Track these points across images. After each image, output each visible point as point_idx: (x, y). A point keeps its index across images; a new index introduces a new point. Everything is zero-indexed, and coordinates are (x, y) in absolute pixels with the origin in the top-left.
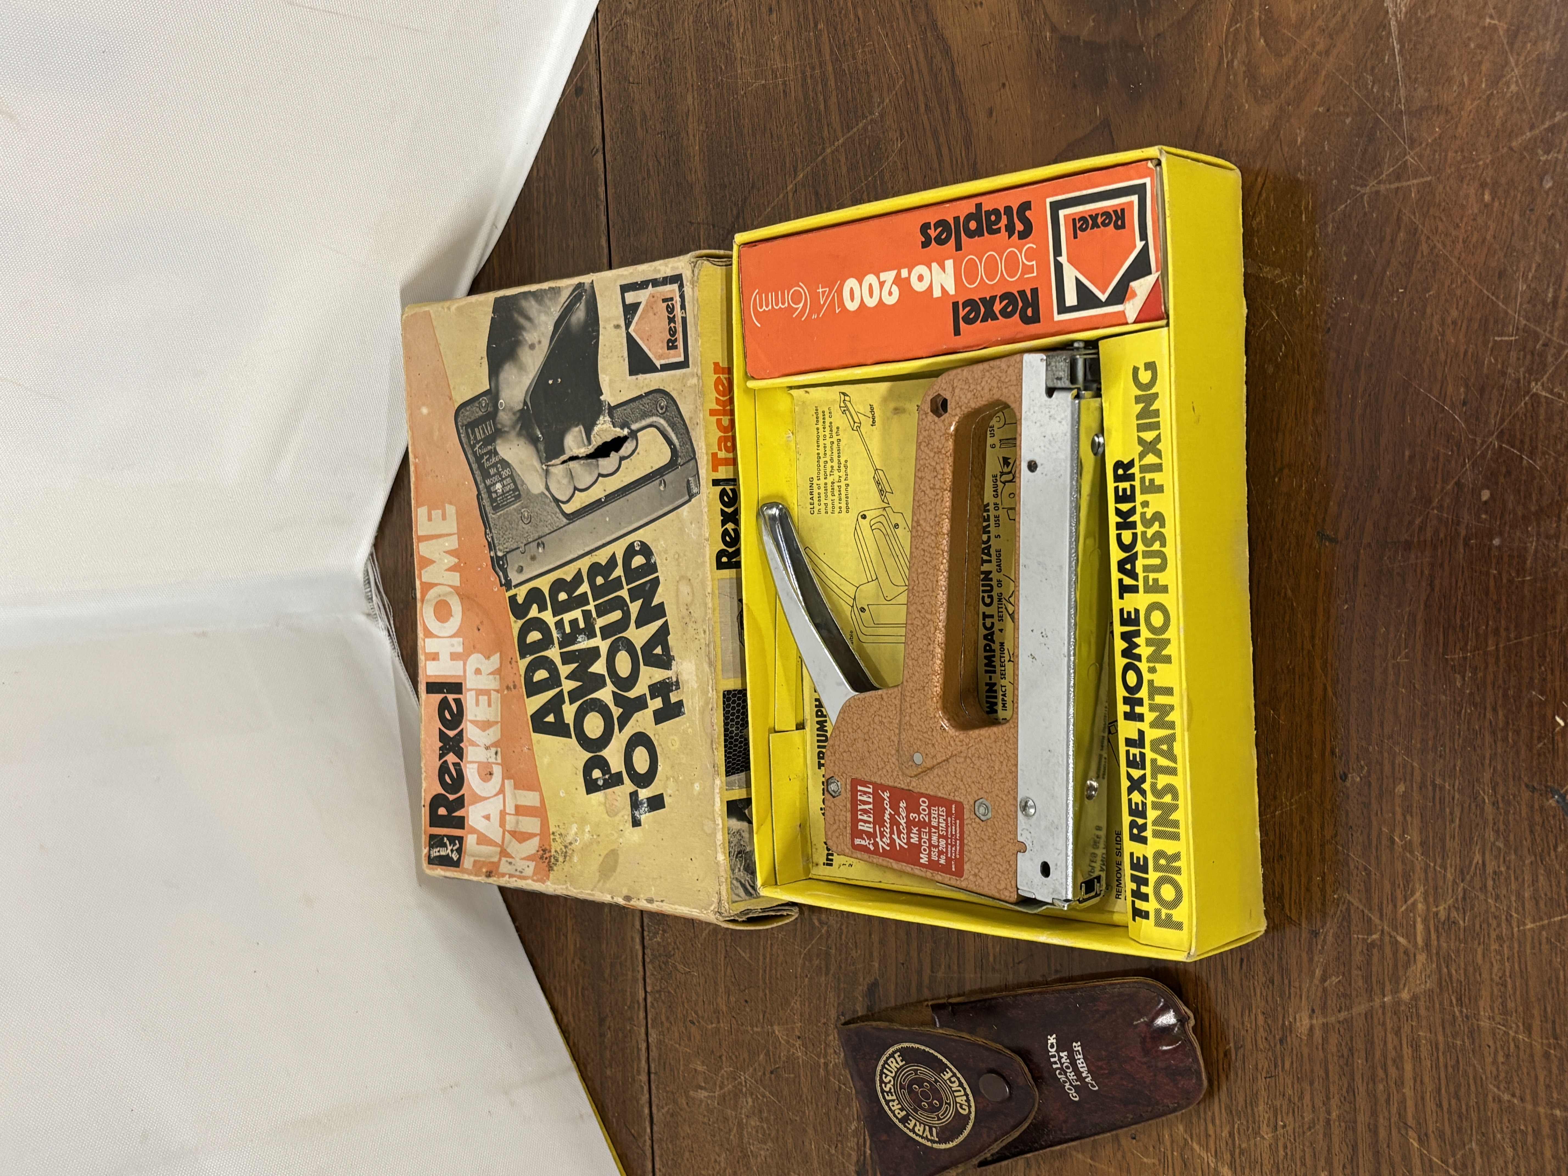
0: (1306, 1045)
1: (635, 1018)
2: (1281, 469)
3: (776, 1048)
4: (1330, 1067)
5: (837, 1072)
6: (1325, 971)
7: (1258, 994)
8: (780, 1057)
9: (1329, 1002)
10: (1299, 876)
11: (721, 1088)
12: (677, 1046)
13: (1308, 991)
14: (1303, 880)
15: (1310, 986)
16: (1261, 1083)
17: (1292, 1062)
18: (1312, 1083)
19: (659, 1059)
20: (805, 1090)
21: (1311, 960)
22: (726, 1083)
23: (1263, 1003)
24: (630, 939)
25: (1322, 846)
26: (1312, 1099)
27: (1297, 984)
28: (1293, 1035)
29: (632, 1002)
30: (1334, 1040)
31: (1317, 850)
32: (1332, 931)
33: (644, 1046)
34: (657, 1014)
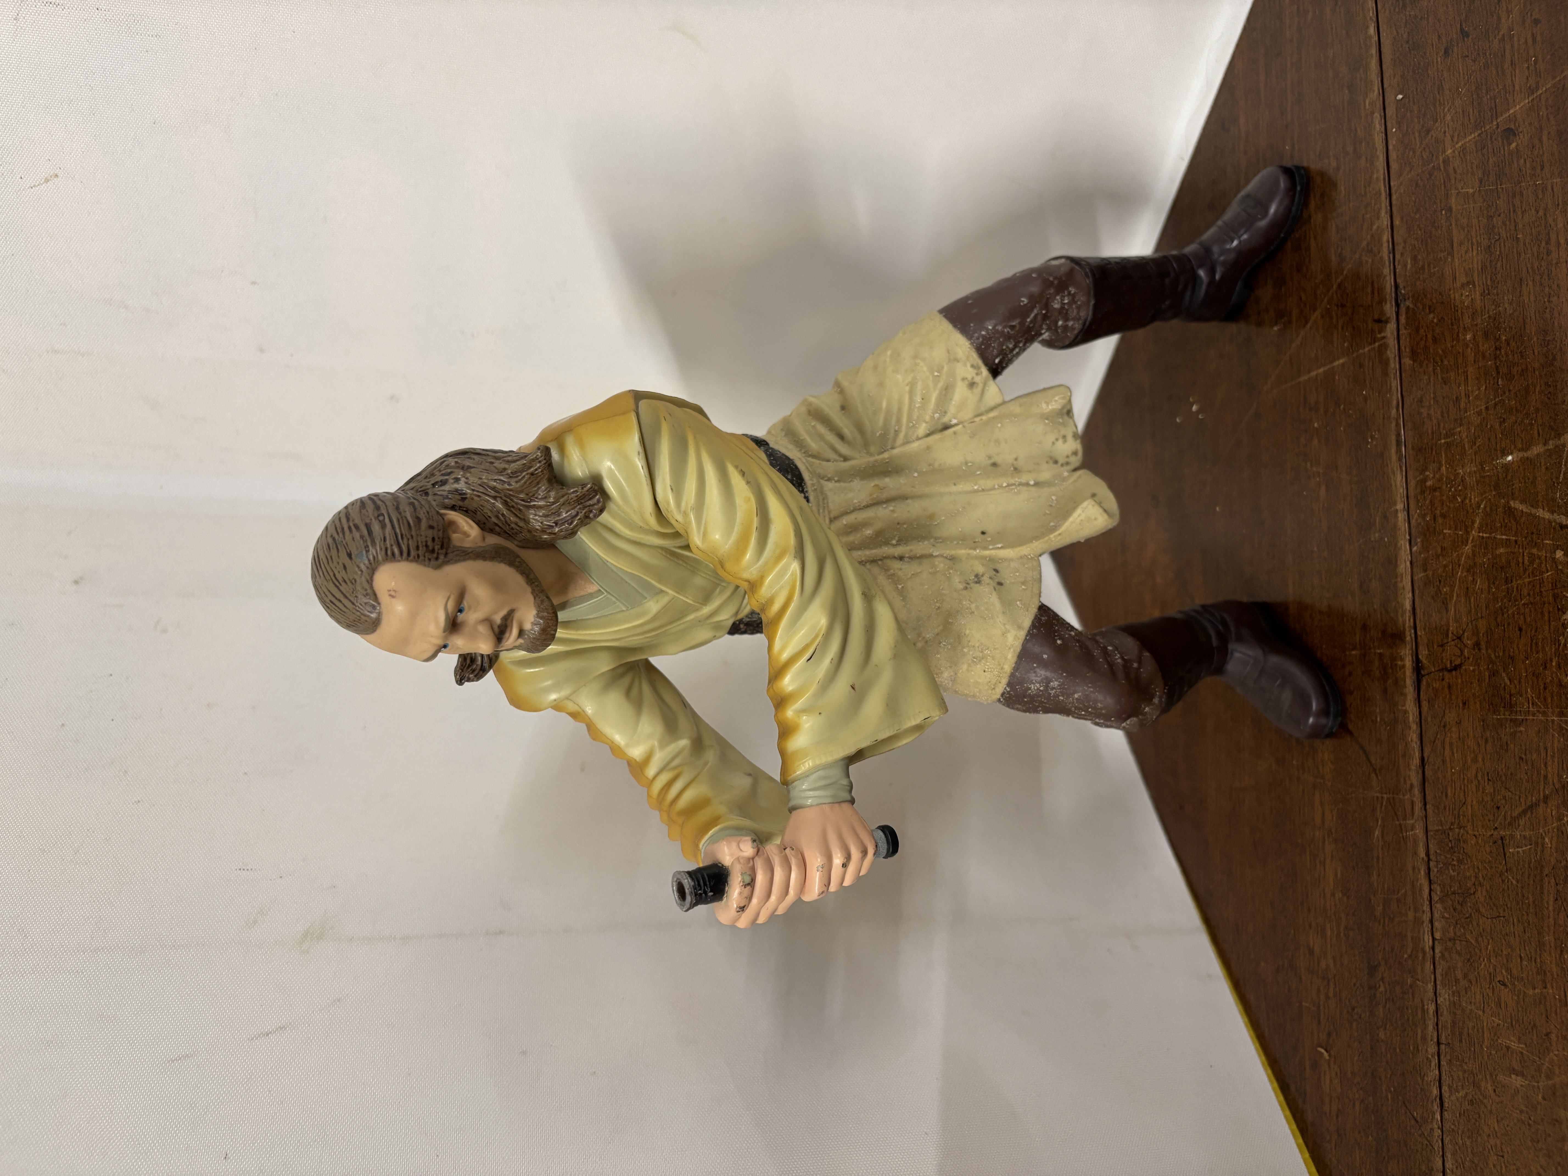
1: (1419, 971)
11: (1548, 1078)
19: (1453, 1026)
22: (1557, 1071)
24: (1411, 870)
29: (1415, 949)
33: (1432, 1008)
34: (1449, 968)
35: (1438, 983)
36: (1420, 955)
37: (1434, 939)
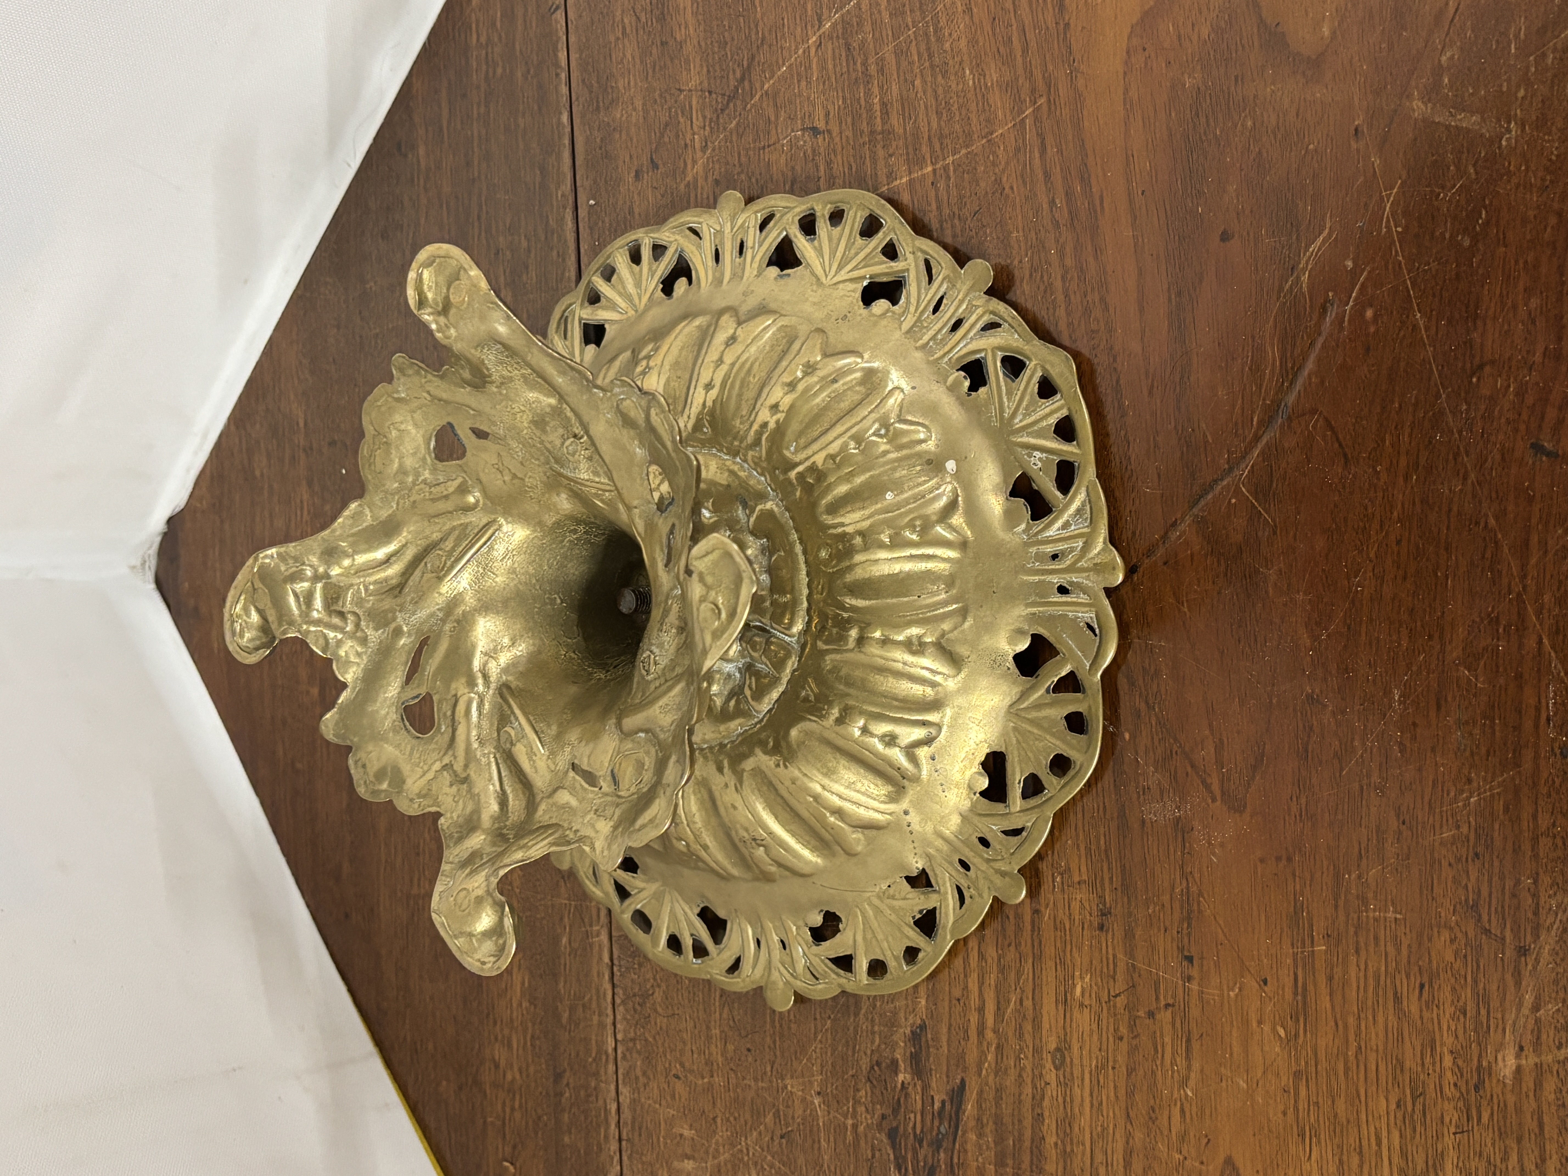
0: (1512, 1091)
1: (602, 1072)
2: (1481, 367)
3: (788, 1107)
4: (1546, 1119)
5: (870, 1135)
6: (1538, 998)
7: (1445, 1028)
8: (793, 1118)
9: (1544, 1037)
10: (1502, 878)
11: (714, 1157)
12: (657, 1106)
13: (1514, 1023)
14: (1509, 884)
15: (1517, 1017)
16: (1449, 1140)
17: (1492, 1114)
18: (1519, 1140)
19: (633, 1123)
20: (826, 1157)
21: (1518, 984)
22: (721, 1150)
23: (1451, 1039)
24: (595, 975)
25: (1535, 840)
26: (1520, 1160)
27: (1499, 1016)
28: (1494, 1081)
29: (599, 1052)
30: (1550, 1085)
31: (1527, 846)
32: (1547, 947)
33: (614, 1107)
34: (630, 1067)
35: (620, 1082)
36: (604, 1057)
37: (616, 1041)
